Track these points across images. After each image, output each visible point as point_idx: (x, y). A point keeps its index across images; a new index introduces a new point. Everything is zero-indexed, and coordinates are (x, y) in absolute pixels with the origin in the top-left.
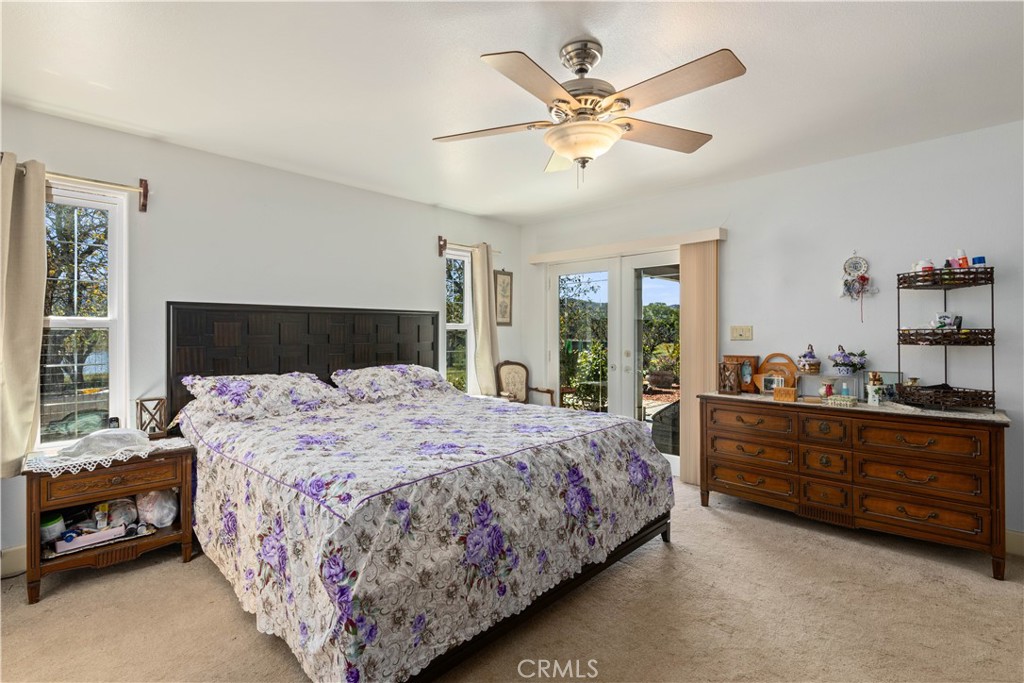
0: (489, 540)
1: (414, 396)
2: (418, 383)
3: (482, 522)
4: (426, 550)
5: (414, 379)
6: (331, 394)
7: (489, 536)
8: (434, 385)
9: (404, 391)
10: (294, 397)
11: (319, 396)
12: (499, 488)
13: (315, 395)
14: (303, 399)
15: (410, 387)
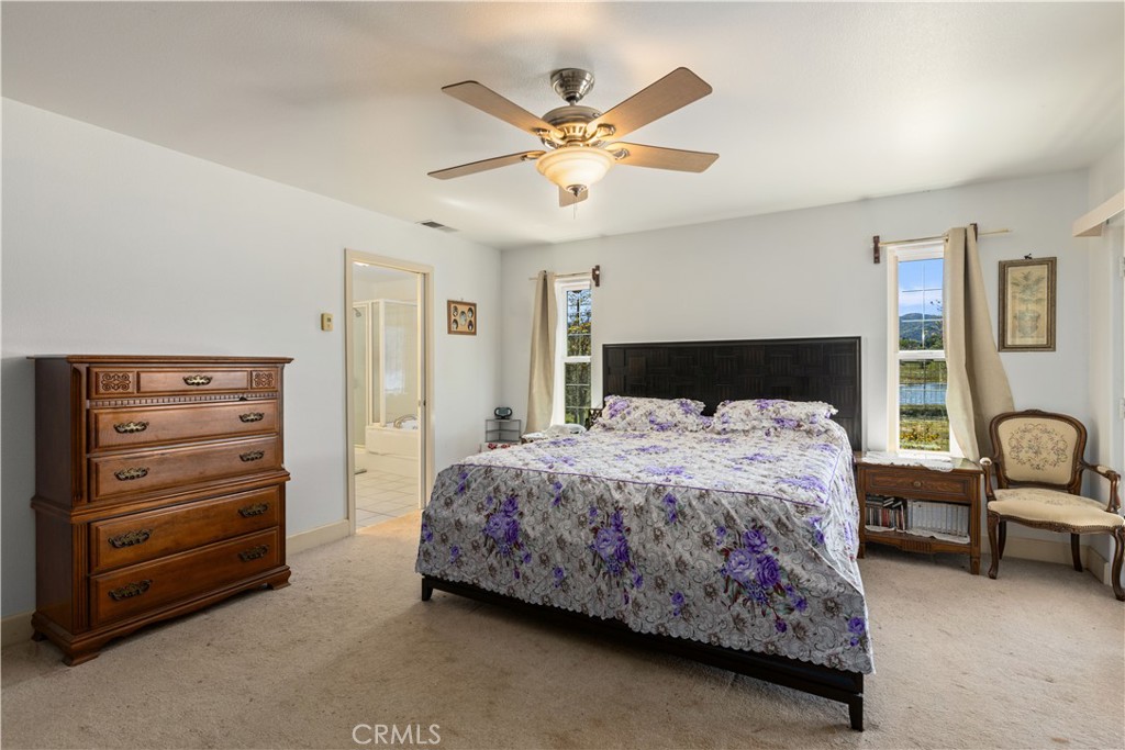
0: (507, 527)
1: (768, 434)
2: (778, 421)
3: (506, 512)
4: (466, 510)
5: (774, 416)
6: (685, 420)
7: (508, 524)
8: (799, 426)
9: (754, 428)
10: (653, 418)
11: (675, 421)
12: (530, 494)
13: (669, 418)
14: (659, 420)
15: (767, 424)
